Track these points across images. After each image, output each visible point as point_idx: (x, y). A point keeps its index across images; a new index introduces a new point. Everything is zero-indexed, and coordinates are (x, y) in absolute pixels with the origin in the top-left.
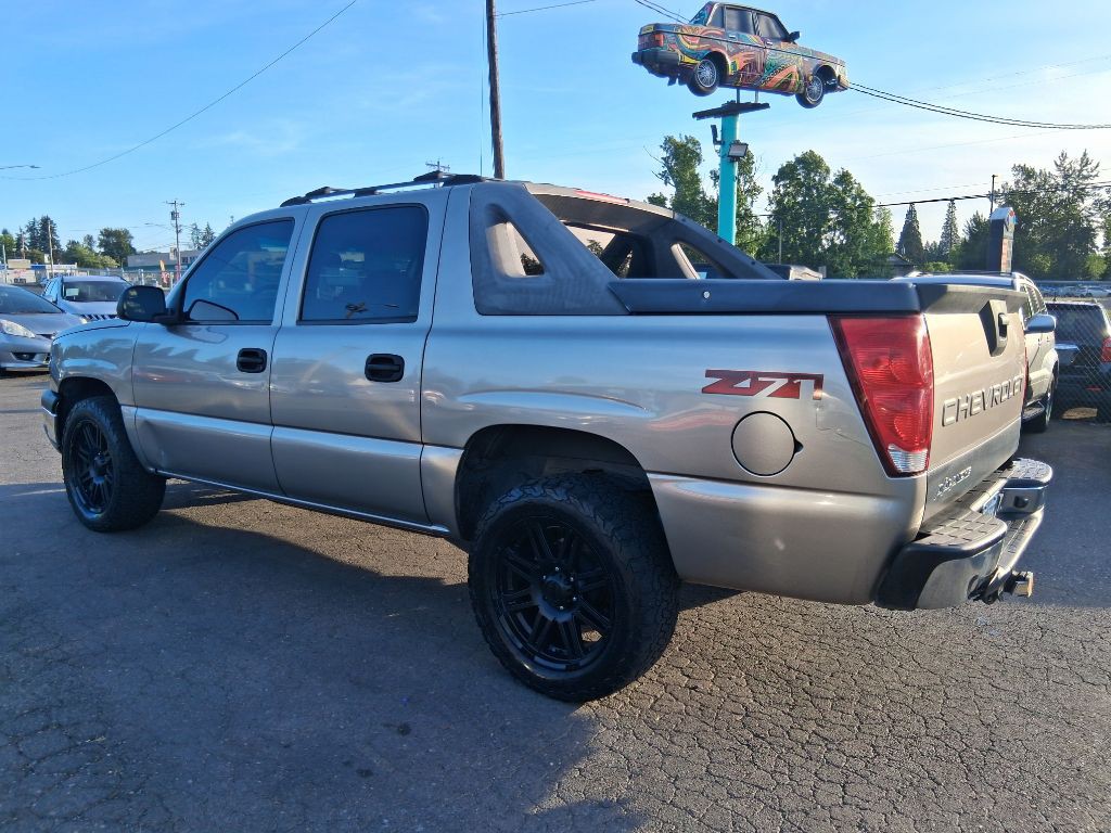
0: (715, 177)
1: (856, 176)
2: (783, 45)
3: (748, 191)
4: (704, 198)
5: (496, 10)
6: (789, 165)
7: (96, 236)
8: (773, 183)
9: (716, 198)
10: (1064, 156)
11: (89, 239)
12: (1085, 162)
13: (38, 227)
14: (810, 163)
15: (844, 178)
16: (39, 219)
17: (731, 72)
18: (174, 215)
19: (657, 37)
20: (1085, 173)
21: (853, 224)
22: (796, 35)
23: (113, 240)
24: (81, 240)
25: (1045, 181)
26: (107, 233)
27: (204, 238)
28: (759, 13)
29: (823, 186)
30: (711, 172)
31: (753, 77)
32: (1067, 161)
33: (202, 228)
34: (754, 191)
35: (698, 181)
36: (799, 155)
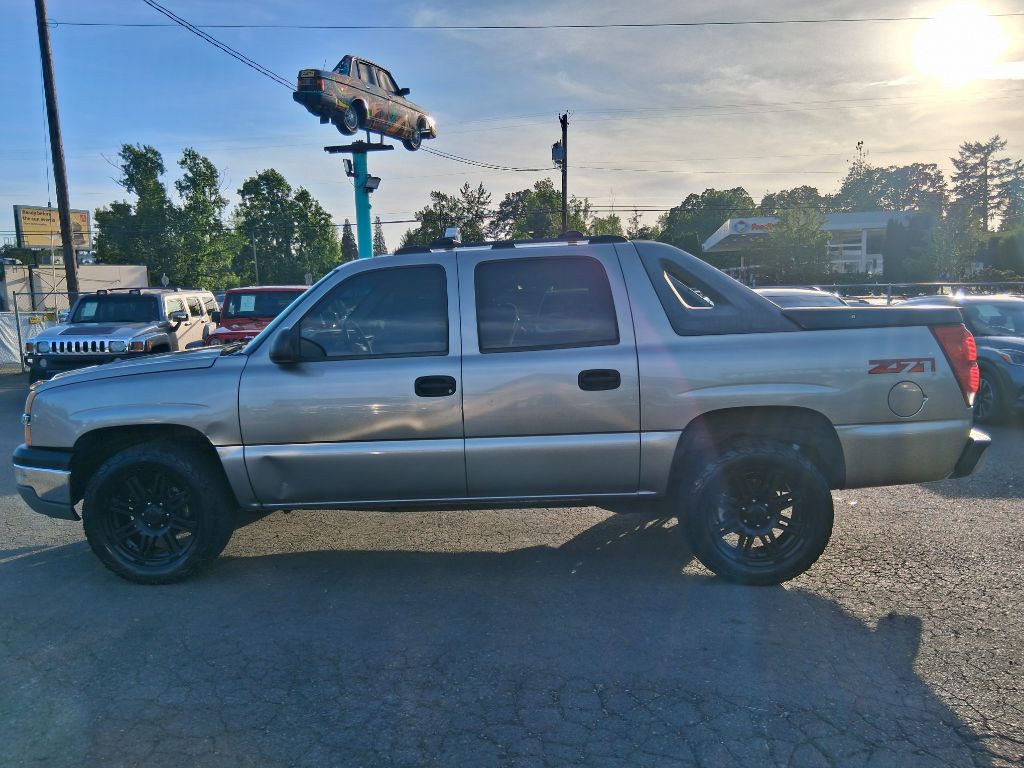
0: (181, 187)
1: (313, 195)
2: (395, 98)
3: (215, 202)
4: (171, 206)
5: (49, 16)
6: (252, 181)
8: (240, 197)
9: (183, 208)
10: (467, 186)
12: (481, 192)
14: (272, 180)
15: (303, 196)
17: (368, 117)
19: (318, 82)
20: (482, 200)
21: (317, 236)
22: (406, 91)
25: (455, 205)
28: (380, 69)
29: (286, 202)
30: (176, 183)
31: (381, 124)
32: (470, 190)
34: (220, 203)
35: (163, 191)
36: (261, 172)
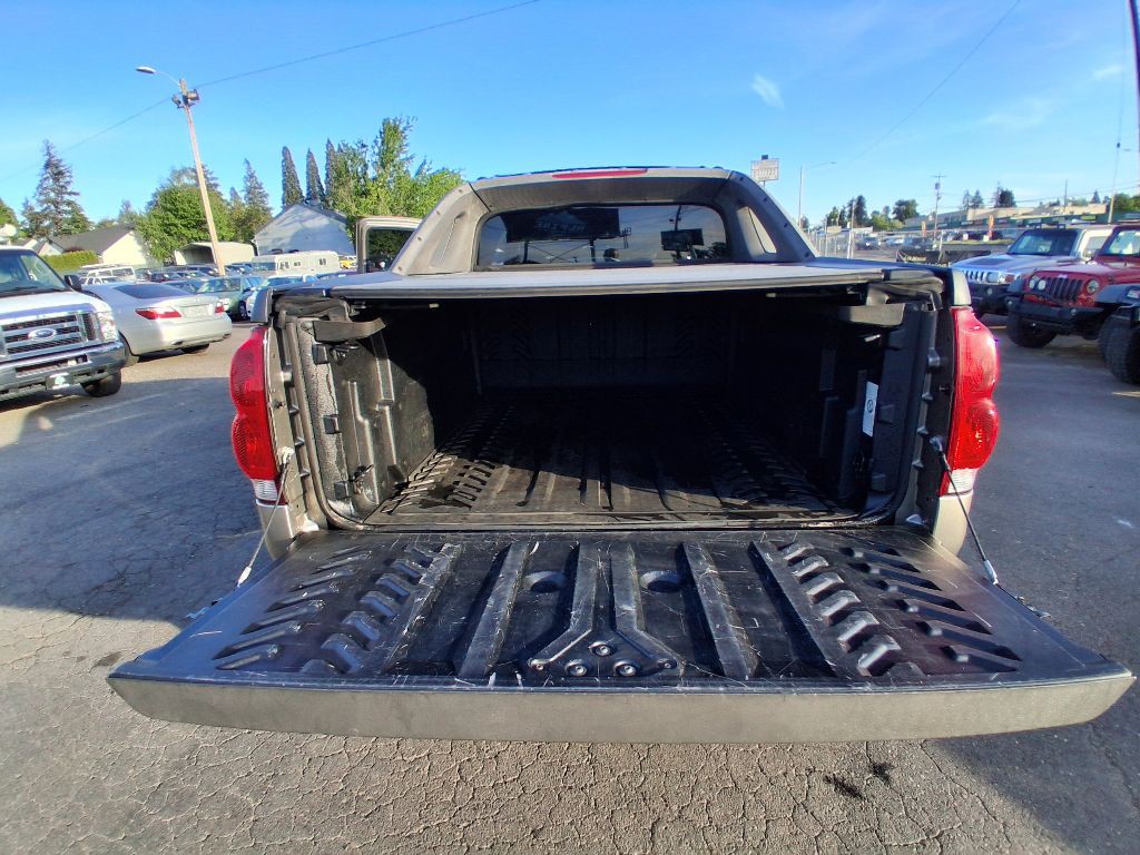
7: (892, 206)
11: (887, 209)
13: (854, 204)
16: (856, 197)
18: (937, 186)
23: (904, 207)
24: (881, 211)
26: (900, 203)
27: (973, 201)
33: (973, 194)
